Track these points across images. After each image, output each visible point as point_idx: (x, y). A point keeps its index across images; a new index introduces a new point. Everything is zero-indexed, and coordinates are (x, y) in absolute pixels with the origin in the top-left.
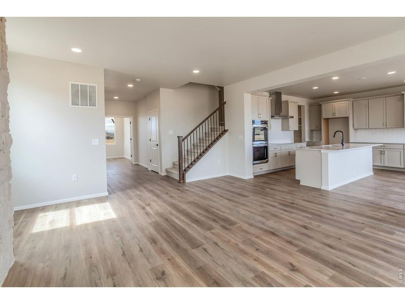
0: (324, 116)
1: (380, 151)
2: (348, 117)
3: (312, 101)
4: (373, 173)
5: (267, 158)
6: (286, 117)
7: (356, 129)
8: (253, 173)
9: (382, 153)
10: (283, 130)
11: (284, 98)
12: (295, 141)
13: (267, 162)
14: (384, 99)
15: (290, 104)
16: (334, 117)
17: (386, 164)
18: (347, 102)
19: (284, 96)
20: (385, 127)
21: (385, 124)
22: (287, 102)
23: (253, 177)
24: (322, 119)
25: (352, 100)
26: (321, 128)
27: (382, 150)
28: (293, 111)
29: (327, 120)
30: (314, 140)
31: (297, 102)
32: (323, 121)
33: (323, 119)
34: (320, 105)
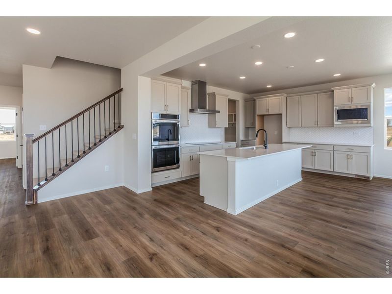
0: (258, 112)
1: (311, 152)
2: (281, 114)
3: (248, 96)
4: (301, 179)
5: (178, 162)
6: (213, 112)
7: (289, 128)
8: (152, 184)
9: (313, 154)
10: (210, 127)
11: (210, 89)
12: (227, 140)
13: (178, 168)
14: (316, 95)
15: (217, 97)
16: (268, 113)
17: (317, 168)
18: (280, 97)
19: (210, 87)
20: (317, 126)
21: (316, 123)
22: (213, 95)
23: (151, 189)
24: (256, 116)
25: (285, 95)
26: (255, 126)
27: (313, 151)
28: (222, 106)
29: (262, 117)
30: (250, 138)
31: (227, 96)
32: (257, 118)
33: (258, 115)
34: (255, 100)
